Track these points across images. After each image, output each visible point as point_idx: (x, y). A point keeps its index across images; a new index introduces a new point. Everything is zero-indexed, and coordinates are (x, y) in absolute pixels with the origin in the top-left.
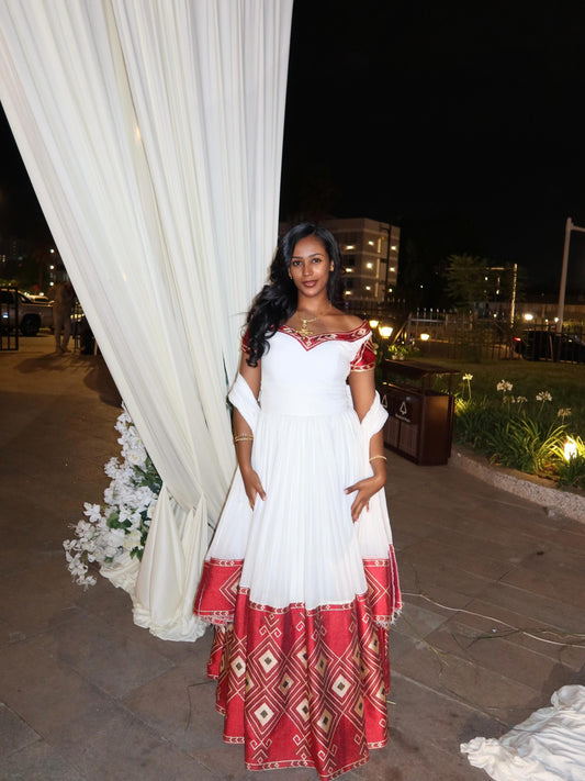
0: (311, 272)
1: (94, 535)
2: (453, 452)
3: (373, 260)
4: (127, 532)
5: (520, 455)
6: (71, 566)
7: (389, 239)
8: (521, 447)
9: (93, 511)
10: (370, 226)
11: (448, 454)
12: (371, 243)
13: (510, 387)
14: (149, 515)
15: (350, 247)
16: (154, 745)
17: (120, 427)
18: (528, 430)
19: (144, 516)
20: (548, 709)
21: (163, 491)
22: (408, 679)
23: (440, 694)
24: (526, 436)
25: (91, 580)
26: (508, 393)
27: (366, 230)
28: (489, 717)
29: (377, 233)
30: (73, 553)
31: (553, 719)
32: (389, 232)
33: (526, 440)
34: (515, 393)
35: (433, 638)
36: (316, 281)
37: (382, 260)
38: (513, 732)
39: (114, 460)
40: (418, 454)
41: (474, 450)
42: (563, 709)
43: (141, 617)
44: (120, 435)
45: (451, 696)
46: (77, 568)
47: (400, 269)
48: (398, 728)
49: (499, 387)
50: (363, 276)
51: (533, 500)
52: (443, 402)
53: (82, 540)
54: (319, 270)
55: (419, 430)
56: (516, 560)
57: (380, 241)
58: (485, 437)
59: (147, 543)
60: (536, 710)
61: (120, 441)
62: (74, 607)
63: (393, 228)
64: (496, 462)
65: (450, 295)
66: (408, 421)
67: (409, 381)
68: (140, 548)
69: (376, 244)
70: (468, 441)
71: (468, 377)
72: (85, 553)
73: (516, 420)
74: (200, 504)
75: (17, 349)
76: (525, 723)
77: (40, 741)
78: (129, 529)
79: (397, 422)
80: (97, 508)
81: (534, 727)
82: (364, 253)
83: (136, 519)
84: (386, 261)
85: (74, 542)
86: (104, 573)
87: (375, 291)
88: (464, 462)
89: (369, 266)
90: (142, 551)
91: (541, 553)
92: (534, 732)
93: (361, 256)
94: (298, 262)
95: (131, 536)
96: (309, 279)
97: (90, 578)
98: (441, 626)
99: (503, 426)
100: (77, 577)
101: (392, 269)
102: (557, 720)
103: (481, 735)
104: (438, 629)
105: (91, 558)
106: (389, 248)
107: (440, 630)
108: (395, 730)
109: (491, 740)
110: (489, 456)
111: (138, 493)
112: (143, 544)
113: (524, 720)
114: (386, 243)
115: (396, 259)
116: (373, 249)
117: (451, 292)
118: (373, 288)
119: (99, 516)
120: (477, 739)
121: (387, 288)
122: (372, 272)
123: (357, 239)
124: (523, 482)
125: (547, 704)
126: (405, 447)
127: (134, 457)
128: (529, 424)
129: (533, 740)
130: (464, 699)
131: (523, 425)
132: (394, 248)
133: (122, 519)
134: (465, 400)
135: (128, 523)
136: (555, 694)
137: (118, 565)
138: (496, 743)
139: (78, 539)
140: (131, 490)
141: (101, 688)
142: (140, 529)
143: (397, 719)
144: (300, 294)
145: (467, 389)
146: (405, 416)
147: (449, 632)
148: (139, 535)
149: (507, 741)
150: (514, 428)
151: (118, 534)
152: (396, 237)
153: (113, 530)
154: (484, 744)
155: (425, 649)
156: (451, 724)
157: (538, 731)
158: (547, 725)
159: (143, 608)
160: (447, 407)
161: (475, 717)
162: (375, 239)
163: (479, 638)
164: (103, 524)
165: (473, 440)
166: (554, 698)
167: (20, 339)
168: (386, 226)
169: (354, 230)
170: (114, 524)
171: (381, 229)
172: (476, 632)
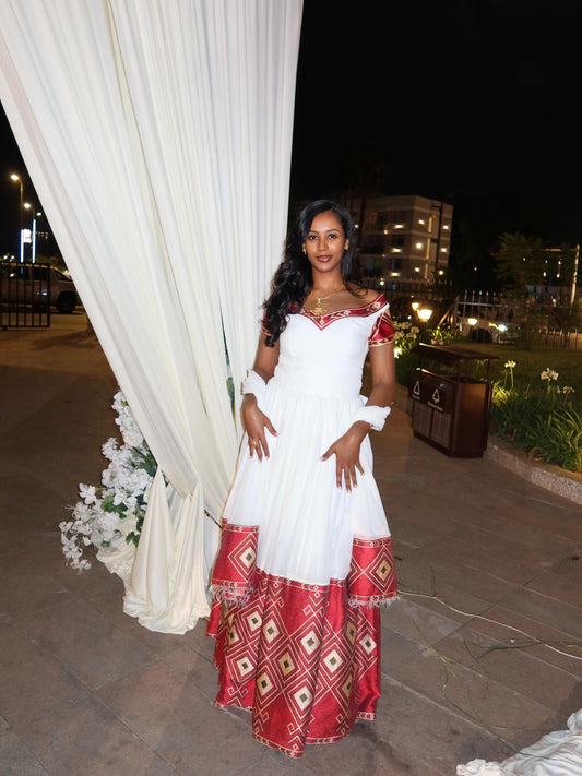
0: (327, 247)
1: (89, 518)
2: (489, 444)
3: (423, 240)
4: (122, 516)
5: (561, 450)
6: (65, 549)
7: (441, 217)
8: (564, 442)
9: (88, 492)
10: (421, 204)
11: (484, 446)
12: (421, 222)
13: (556, 376)
14: (145, 500)
15: (399, 226)
16: (124, 743)
17: (117, 406)
18: (573, 424)
19: (140, 500)
20: (561, 733)
21: (159, 474)
22: (407, 688)
23: (443, 708)
24: (570, 430)
25: (86, 564)
26: (553, 382)
27: (416, 208)
28: (494, 737)
29: (428, 211)
30: (69, 535)
31: (567, 745)
32: (441, 210)
33: (569, 434)
34: (561, 382)
35: (444, 645)
36: (330, 257)
37: (433, 241)
38: (519, 755)
39: (112, 441)
40: (450, 446)
41: (512, 443)
42: (579, 734)
43: (133, 606)
44: (117, 415)
45: (454, 711)
46: (71, 551)
47: (451, 250)
48: (391, 743)
49: (544, 375)
50: (412, 257)
51: (573, 499)
52: (479, 391)
53: (77, 522)
54: (334, 246)
55: (452, 419)
56: (548, 564)
57: (431, 220)
58: (525, 429)
59: (143, 528)
60: (548, 732)
61: (118, 421)
62: (65, 591)
63: (445, 206)
64: (535, 456)
65: (500, 276)
66: (441, 409)
67: (444, 368)
68: (137, 533)
69: (427, 223)
70: (506, 432)
71: (511, 364)
72: (80, 536)
73: (559, 412)
74: (196, 491)
75: (48, 326)
76: (535, 746)
77: (7, 729)
78: (124, 513)
79: (430, 411)
80: (92, 490)
81: (543, 752)
82: (414, 232)
83: (132, 502)
84: (437, 242)
85: (70, 523)
86: (101, 557)
87: (425, 273)
88: (499, 454)
89: (419, 246)
90: (139, 536)
91: (576, 558)
92: (542, 758)
93: (410, 235)
94: (314, 237)
95: (126, 521)
96: (323, 253)
97: (84, 562)
98: (453, 633)
99: (545, 418)
100: (71, 560)
101: (444, 250)
102: (570, 746)
103: (481, 757)
104: (449, 635)
105: (87, 542)
106: (440, 227)
107: (453, 637)
108: (387, 744)
109: (491, 763)
110: (528, 450)
111: (134, 475)
112: (139, 530)
113: (533, 743)
114: (438, 222)
115: (448, 239)
116: (424, 229)
117: (501, 273)
118: (423, 270)
119: (94, 499)
120: (477, 761)
121: (438, 269)
122: (422, 252)
123: (407, 217)
124: (563, 479)
125: (562, 726)
126: (437, 438)
127: (131, 439)
128: (574, 417)
129: (539, 767)
130: (467, 715)
131: (567, 417)
132: (446, 227)
133: (117, 502)
134: (507, 389)
135: (123, 507)
136: (572, 717)
137: (115, 550)
138: (497, 767)
139: (74, 520)
140: (127, 472)
141: (79, 678)
142: (136, 513)
143: (391, 732)
144: (314, 271)
145: (509, 376)
146: (438, 404)
147: (461, 639)
148: (135, 521)
149: (510, 765)
150: (557, 421)
151: (113, 517)
152: (448, 215)
153: (107, 513)
154: (483, 768)
155: (432, 656)
156: (450, 742)
157: (547, 757)
158: (558, 751)
159: (135, 596)
160: (483, 396)
161: (479, 736)
162: (425, 217)
163: (495, 648)
164: (98, 507)
165: (512, 433)
166: (571, 720)
167: (52, 316)
168: (438, 203)
169: (403, 208)
170: (109, 507)
171: (433, 207)
172: (493, 641)
